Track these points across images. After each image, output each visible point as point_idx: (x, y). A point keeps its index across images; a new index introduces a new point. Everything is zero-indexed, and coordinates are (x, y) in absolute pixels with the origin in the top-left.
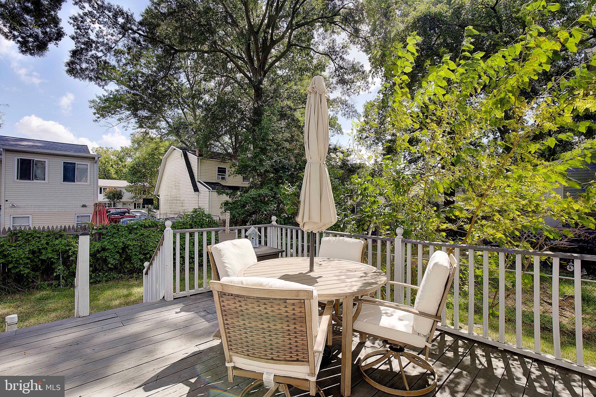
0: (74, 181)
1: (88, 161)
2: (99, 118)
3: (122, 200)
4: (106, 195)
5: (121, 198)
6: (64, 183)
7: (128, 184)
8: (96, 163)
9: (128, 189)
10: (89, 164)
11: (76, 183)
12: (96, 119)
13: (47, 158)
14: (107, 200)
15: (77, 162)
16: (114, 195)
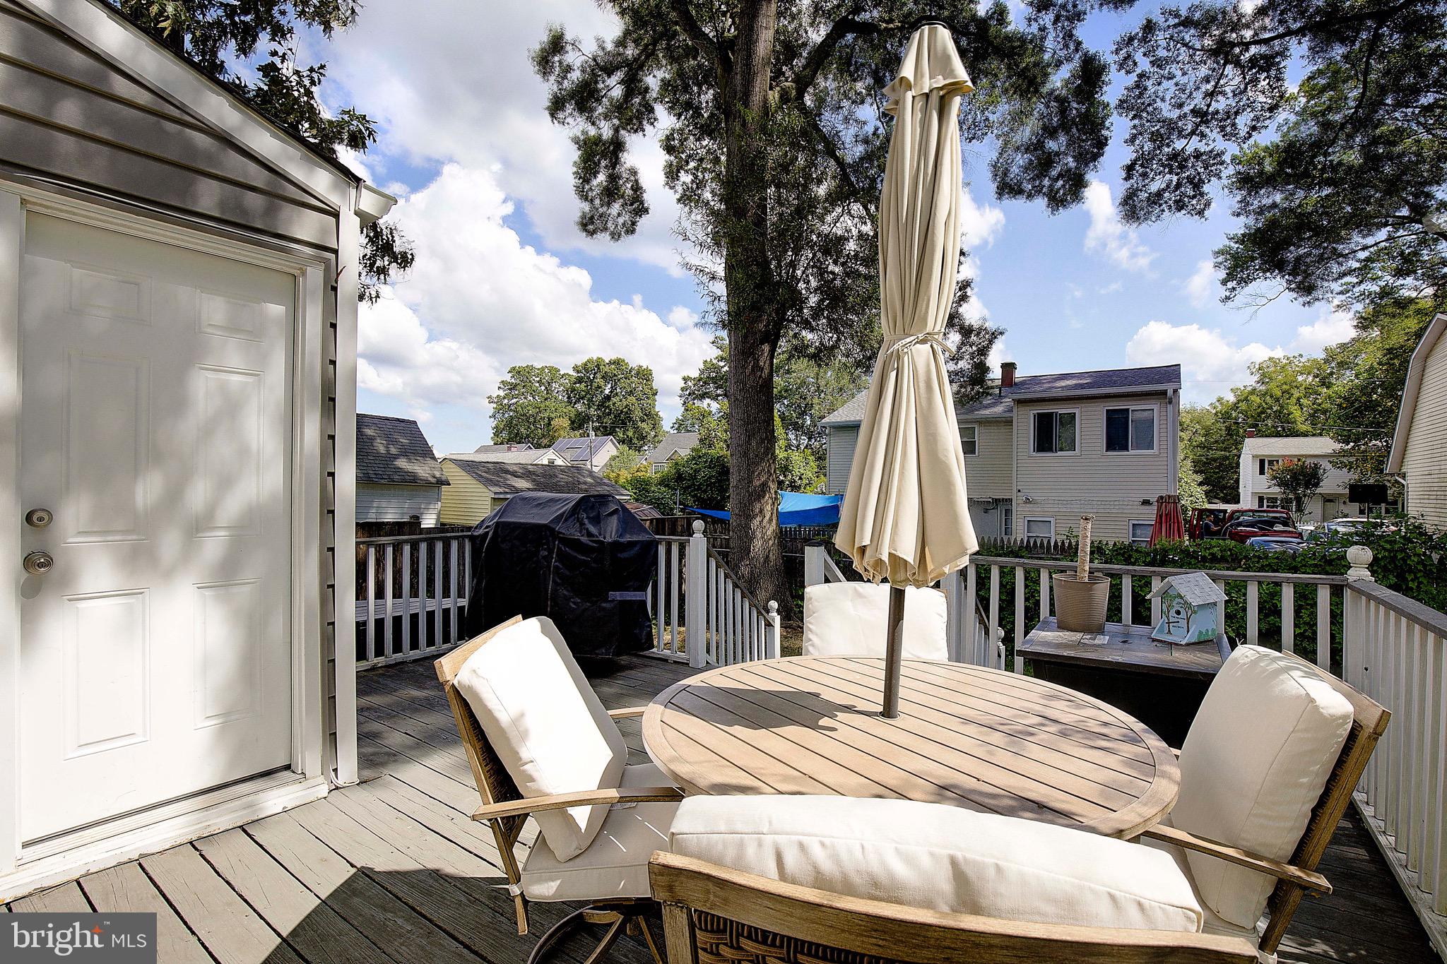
0: (1127, 449)
1: (1154, 402)
2: (1234, 289)
3: (1318, 490)
4: (1275, 478)
5: (1317, 485)
6: (1109, 453)
7: (1338, 446)
8: (1170, 402)
9: (1337, 460)
10: (1156, 407)
11: (1131, 452)
12: (1228, 294)
13: (1077, 406)
14: (1277, 489)
15: (1132, 406)
16: (1295, 476)
